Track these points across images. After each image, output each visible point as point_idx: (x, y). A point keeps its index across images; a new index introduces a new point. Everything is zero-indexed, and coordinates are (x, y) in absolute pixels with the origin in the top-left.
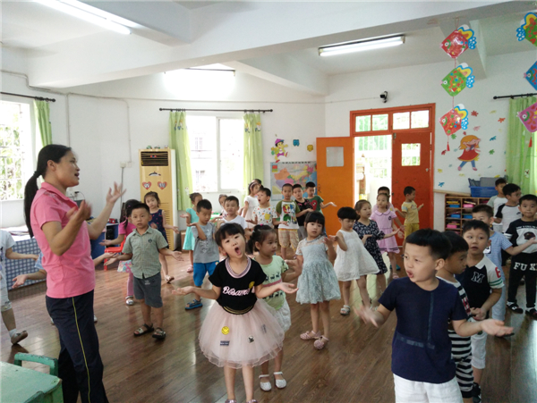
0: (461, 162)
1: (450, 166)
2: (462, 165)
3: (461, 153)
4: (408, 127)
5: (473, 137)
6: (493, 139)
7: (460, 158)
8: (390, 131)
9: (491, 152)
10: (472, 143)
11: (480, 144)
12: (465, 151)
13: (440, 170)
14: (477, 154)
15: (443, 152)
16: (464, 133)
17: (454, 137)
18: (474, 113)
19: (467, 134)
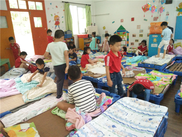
1: (53, 27)
2: (56, 27)
3: (55, 22)
4: (35, 9)
5: (57, 16)
6: (63, 17)
7: (55, 24)
8: (28, 10)
9: (63, 22)
10: (57, 18)
11: (60, 19)
12: (56, 21)
14: (59, 23)
15: (50, 22)
16: (55, 14)
17: (52, 15)
18: (57, 7)
19: (56, 15)
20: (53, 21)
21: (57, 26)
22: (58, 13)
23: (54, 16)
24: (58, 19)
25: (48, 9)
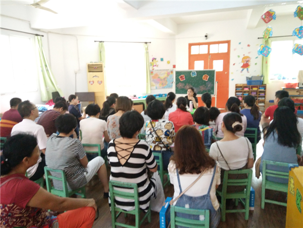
0: (242, 69)
3: (242, 64)
4: (217, 52)
5: (248, 57)
6: (256, 58)
7: (242, 67)
8: (209, 54)
10: (247, 60)
13: (232, 73)
14: (249, 65)
15: (234, 64)
17: (239, 56)
18: (249, 46)
19: (245, 55)
20: (239, 63)
21: (245, 70)
22: (249, 53)
23: (242, 57)
24: (248, 61)
25: (235, 50)
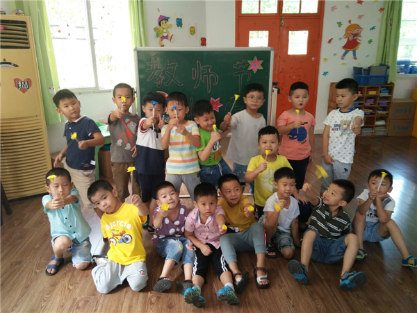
0: (344, 51)
1: (335, 55)
2: (344, 55)
3: (344, 41)
4: (297, 12)
6: (373, 28)
7: (344, 47)
8: (279, 15)
9: (370, 42)
10: (355, 32)
13: (325, 59)
14: (358, 43)
15: (330, 41)
16: (350, 22)
17: (340, 24)
18: (360, 2)
19: (352, 23)
20: (340, 39)
22: (360, 17)
24: (357, 35)
25: (333, 8)
